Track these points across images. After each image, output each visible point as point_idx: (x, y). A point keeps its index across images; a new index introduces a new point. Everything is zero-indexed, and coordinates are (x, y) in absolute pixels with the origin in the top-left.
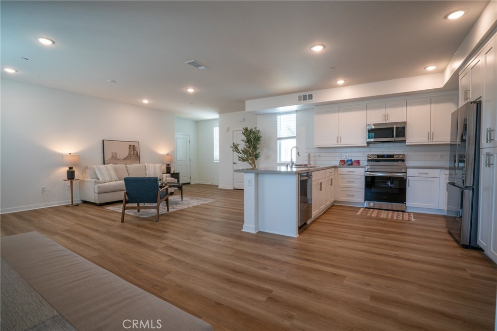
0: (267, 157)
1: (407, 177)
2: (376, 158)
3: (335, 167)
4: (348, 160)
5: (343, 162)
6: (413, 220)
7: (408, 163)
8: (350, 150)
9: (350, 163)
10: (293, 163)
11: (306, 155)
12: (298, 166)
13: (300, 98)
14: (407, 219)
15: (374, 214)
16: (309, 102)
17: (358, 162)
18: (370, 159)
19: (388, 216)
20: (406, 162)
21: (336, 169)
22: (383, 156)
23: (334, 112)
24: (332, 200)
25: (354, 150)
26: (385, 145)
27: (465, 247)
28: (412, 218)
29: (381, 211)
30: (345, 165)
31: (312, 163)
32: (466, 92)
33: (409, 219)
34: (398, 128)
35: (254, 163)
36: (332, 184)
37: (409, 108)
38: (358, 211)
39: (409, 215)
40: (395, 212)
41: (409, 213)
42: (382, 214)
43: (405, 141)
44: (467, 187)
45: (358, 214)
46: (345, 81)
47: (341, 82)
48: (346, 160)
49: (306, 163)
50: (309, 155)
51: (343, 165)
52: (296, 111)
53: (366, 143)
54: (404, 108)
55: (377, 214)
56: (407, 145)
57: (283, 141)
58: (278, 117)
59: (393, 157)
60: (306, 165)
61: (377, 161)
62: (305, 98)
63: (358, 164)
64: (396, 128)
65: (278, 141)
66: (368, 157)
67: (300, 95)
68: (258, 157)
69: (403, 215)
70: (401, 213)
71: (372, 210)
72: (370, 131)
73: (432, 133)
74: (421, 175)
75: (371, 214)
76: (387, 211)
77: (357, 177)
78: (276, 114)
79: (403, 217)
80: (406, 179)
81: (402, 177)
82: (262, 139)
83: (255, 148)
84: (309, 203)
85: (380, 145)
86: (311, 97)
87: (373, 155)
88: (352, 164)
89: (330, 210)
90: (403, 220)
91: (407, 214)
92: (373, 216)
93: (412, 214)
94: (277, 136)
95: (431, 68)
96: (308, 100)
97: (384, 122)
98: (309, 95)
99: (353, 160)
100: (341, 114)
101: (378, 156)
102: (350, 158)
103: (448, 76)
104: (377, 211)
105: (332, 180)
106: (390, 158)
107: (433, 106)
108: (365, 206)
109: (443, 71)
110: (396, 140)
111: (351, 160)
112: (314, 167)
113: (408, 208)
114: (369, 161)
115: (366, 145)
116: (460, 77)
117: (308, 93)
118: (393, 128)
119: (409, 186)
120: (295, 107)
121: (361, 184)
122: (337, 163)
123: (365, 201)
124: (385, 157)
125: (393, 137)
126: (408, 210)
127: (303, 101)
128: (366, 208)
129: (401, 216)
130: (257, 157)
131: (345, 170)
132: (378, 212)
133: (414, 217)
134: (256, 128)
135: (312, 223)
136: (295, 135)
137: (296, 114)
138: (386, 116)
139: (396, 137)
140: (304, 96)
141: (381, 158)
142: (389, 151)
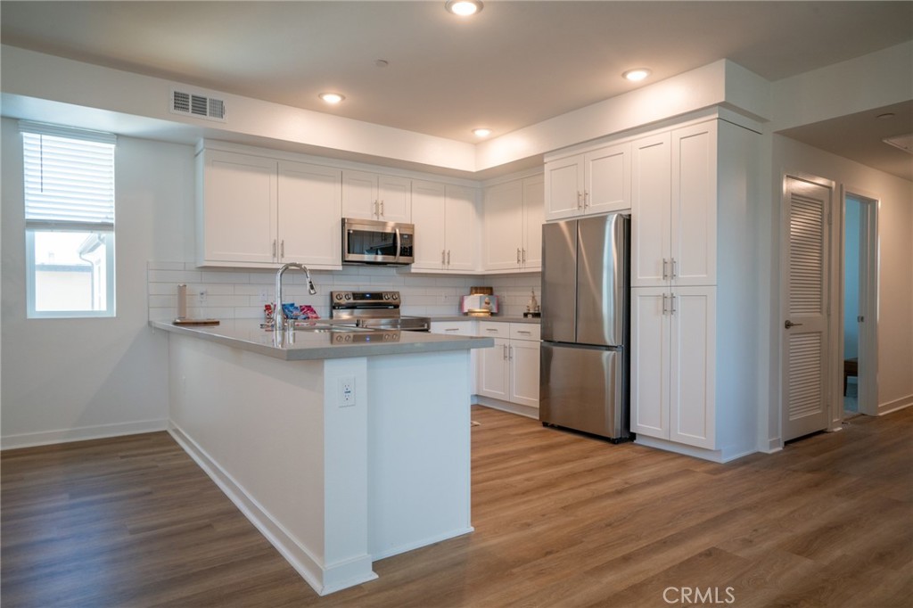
2: (352, 301)
13: (179, 102)
16: (210, 121)
17: (310, 308)
18: (339, 302)
20: (400, 308)
22: (362, 296)
27: (617, 441)
34: (404, 235)
37: (415, 197)
43: (409, 265)
47: (333, 99)
50: (182, 289)
52: (118, 136)
53: (340, 263)
54: (408, 195)
56: (411, 273)
58: (27, 134)
59: (382, 299)
61: (350, 307)
62: (197, 106)
64: (401, 235)
66: (331, 297)
67: (179, 91)
72: (351, 235)
78: (18, 124)
86: (219, 110)
87: (345, 293)
94: (25, 212)
96: (208, 117)
97: (375, 219)
98: (214, 102)
99: (297, 305)
101: (356, 296)
106: (378, 301)
110: (399, 261)
111: (293, 306)
114: (332, 306)
115: (340, 268)
116: (548, 166)
118: (396, 234)
124: (368, 298)
125: (396, 254)
127: (190, 113)
136: (112, 219)
137: (113, 146)
138: (378, 206)
139: (401, 255)
140: (193, 96)
141: (361, 299)
142: (368, 283)
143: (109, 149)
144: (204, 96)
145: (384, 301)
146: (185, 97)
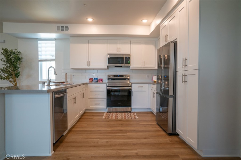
0: (29, 76)
1: (132, 90)
2: (113, 77)
3: (86, 84)
4: (95, 79)
5: (91, 79)
6: (137, 118)
7: (132, 80)
8: (96, 71)
9: (96, 80)
10: (50, 81)
11: (64, 74)
12: (57, 83)
13: (58, 28)
14: (134, 117)
15: (113, 116)
16: (65, 32)
17: (102, 80)
18: (109, 77)
19: (122, 117)
20: (130, 79)
21: (87, 85)
22: (117, 76)
23: (85, 43)
24: (84, 109)
25: (99, 71)
26: (118, 68)
27: (170, 134)
28: (136, 116)
29: (117, 113)
30: (93, 82)
31: (68, 80)
32: (166, 36)
33: (135, 117)
34: (126, 57)
35: (15, 81)
36: (84, 97)
37: (132, 45)
38: (103, 116)
39: (134, 114)
40: (126, 113)
41: (133, 112)
42: (119, 116)
43: (129, 66)
44: (170, 96)
45: (103, 118)
46: (93, 19)
47: (90, 20)
48: (93, 78)
49: (64, 80)
50: (66, 74)
51: (91, 82)
52: (55, 39)
53: (107, 67)
54: (129, 45)
55: (116, 116)
56: (131, 69)
57: (44, 63)
58: (39, 42)
59: (123, 77)
60: (63, 83)
61: (114, 79)
62: (62, 28)
63: (101, 81)
64: (125, 57)
65: (40, 63)
66: (108, 76)
67: (58, 26)
68: (19, 76)
69: (131, 115)
70: (129, 113)
71: (112, 113)
72: (109, 59)
73: (144, 62)
74: (139, 88)
75: (112, 116)
76: (121, 113)
77: (101, 90)
78: (37, 40)
79: (131, 116)
80: (131, 91)
81: (129, 90)
82: (23, 60)
83: (16, 67)
84: (65, 112)
85: (115, 68)
86: (67, 29)
87: (111, 75)
88: (97, 82)
89: (83, 117)
90: (132, 119)
91: (132, 114)
92: (113, 118)
93: (135, 113)
94: (38, 58)
95: (145, 21)
96: (65, 31)
97: (118, 53)
98: (66, 27)
99: (98, 79)
100: (90, 45)
101: (114, 76)
102: (96, 77)
103: (153, 27)
104: (115, 113)
105: (84, 93)
106: (121, 77)
107: (144, 45)
108: (107, 111)
109: (149, 25)
110: (125, 65)
111: (97, 79)
112: (69, 84)
113: (132, 109)
114: (108, 79)
115: (107, 68)
116: (161, 28)
117: (64, 25)
118: (123, 57)
119: (133, 95)
120: (54, 35)
121: (104, 95)
122: (87, 81)
123: (107, 107)
125: (123, 63)
126: (133, 111)
127: (60, 31)
128: (108, 112)
129: (130, 115)
130: (17, 75)
131: (93, 86)
132: (116, 115)
133: (137, 115)
134: (16, 50)
135: (68, 133)
136: (54, 58)
137: (55, 42)
138: (119, 49)
139: (125, 63)
140: (61, 26)
141: (116, 77)
142: (120, 72)
143: (54, 42)
144: (59, 26)
145: (124, 77)
146: (59, 27)
